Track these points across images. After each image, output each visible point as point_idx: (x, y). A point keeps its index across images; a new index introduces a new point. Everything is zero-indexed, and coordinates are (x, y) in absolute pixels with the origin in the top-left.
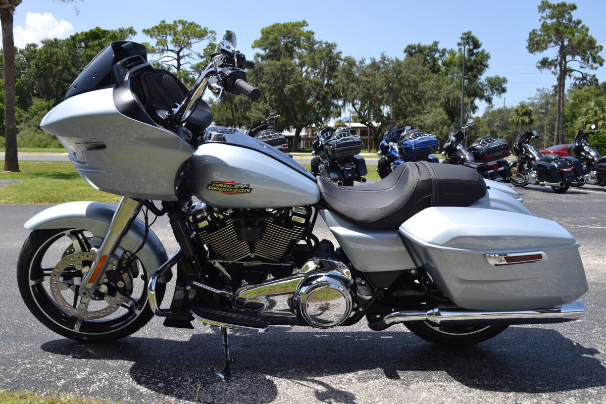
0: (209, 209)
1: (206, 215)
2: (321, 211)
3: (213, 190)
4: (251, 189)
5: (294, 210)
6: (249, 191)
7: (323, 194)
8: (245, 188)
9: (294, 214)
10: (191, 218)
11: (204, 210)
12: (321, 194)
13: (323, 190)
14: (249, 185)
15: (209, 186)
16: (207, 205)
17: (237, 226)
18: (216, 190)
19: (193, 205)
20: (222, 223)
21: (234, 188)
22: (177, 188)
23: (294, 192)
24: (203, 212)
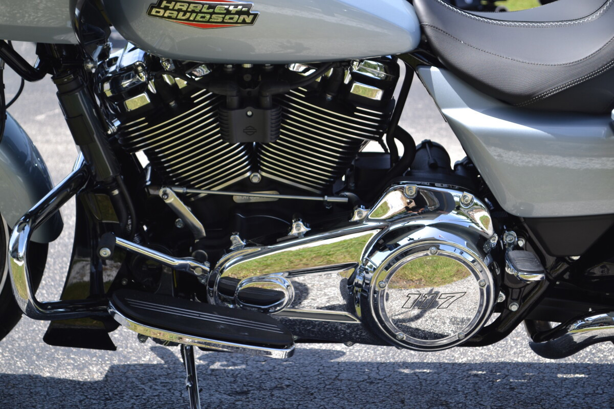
0: (152, 64)
1: (144, 79)
2: (422, 70)
3: (163, 17)
4: (255, 15)
5: (355, 69)
6: (248, 20)
7: (428, 30)
8: (239, 13)
9: (357, 78)
10: (107, 86)
11: (140, 68)
12: (422, 29)
13: (426, 20)
14: (249, 7)
15: (152, 7)
16: (145, 55)
17: (219, 106)
18: (169, 17)
19: (112, 56)
20: (184, 99)
21: (214, 13)
22: (77, 12)
23: (354, 24)
24: (137, 72)
